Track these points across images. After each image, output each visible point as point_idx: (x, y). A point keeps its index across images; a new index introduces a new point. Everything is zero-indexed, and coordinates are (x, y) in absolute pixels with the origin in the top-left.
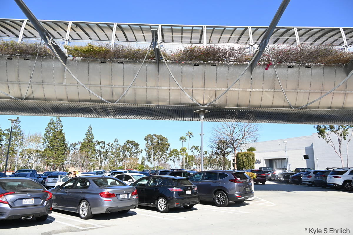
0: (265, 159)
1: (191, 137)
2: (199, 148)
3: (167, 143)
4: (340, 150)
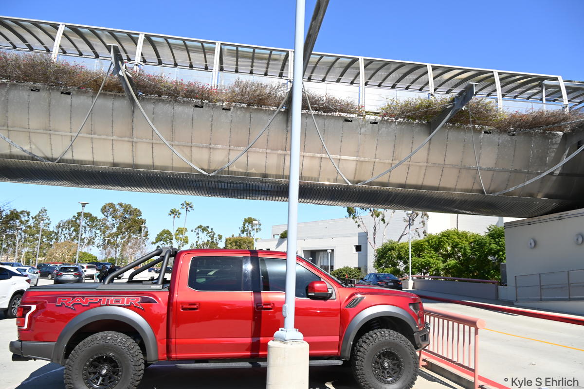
0: (304, 250)
3: (139, 218)
4: (374, 238)
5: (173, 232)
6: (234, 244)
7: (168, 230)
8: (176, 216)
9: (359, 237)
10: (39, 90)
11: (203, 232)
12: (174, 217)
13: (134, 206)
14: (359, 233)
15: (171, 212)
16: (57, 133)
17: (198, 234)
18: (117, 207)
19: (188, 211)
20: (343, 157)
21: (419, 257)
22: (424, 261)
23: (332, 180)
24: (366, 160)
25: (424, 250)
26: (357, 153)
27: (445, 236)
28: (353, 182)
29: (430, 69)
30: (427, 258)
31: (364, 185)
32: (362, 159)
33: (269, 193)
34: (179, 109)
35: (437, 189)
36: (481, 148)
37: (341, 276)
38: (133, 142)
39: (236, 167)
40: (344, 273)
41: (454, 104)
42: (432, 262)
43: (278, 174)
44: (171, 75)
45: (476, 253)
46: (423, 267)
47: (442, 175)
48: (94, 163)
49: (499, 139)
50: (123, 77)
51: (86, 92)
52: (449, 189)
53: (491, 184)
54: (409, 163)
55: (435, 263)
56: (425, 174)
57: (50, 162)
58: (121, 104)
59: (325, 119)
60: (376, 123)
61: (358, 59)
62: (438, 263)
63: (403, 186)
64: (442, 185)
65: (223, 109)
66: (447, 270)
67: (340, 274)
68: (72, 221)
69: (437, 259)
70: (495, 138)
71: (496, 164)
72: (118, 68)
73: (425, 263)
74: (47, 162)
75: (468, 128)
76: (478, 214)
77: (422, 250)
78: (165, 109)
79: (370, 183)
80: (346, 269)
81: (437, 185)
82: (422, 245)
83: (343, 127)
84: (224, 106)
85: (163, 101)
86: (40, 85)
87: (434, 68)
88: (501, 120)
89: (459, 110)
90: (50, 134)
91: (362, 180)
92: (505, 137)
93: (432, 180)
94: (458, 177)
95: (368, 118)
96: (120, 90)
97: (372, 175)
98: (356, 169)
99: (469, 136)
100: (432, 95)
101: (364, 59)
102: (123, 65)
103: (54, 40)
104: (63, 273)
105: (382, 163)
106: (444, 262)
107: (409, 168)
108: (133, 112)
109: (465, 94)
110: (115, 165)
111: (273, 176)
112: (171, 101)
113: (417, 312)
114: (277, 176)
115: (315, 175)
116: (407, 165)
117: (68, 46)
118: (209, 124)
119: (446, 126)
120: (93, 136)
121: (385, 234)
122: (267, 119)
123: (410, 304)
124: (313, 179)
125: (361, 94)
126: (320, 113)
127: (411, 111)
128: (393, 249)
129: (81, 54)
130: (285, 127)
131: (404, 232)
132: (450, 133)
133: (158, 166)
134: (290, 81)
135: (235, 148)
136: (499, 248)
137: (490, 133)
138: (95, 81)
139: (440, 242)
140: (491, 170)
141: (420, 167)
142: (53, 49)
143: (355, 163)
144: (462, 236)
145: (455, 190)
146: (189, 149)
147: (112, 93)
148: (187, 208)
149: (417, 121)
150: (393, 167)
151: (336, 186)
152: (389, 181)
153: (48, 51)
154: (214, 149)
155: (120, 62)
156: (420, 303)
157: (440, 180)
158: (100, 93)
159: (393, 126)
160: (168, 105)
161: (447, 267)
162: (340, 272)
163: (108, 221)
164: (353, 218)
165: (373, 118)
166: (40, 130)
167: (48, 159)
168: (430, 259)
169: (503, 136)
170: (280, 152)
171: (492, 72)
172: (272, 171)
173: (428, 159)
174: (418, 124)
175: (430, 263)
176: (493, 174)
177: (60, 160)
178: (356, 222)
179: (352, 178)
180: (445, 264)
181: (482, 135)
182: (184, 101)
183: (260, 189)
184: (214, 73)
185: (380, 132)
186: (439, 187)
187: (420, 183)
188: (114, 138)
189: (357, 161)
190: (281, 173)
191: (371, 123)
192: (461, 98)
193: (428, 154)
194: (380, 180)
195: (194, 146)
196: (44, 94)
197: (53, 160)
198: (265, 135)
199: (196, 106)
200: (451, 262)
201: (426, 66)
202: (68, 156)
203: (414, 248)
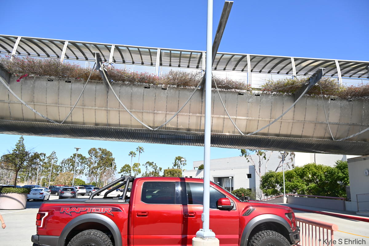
0: (214, 177)
1: (141, 153)
2: (154, 164)
3: (111, 157)
4: (260, 169)
5: (132, 166)
6: (169, 173)
7: (128, 165)
8: (133, 156)
9: (249, 168)
10: (53, 80)
11: (150, 166)
12: (132, 156)
13: (108, 150)
14: (249, 166)
15: (130, 153)
16: (62, 105)
17: (147, 167)
18: (98, 150)
19: (140, 153)
20: (238, 117)
21: (290, 182)
22: (293, 185)
23: (231, 132)
24: (254, 119)
25: (293, 177)
26: (247, 115)
27: (307, 168)
28: (245, 133)
29: (293, 60)
30: (295, 183)
31: (253, 135)
32: (250, 118)
33: (191, 141)
34: (135, 89)
35: (301, 137)
36: (329, 110)
37: (238, 194)
38: (107, 110)
39: (171, 125)
40: (241, 192)
41: (310, 82)
42: (299, 185)
43: (196, 128)
44: (130, 69)
45: (329, 179)
46: (293, 188)
47: (303, 128)
48: (84, 123)
49: (341, 104)
50: (102, 71)
51: (80, 81)
52: (309, 137)
53: (337, 133)
54: (281, 120)
55: (301, 186)
56: (292, 127)
57: (58, 124)
58: (101, 88)
59: (226, 94)
60: (259, 95)
61: (246, 56)
62: (303, 186)
63: (278, 135)
64: (304, 134)
65: (162, 89)
66: (310, 191)
67: (238, 193)
68: (70, 159)
69: (302, 183)
70: (339, 103)
71: (339, 120)
72: (99, 66)
73: (294, 186)
74: (56, 123)
75: (320, 97)
76: (329, 153)
77: (292, 177)
78: (127, 90)
79: (256, 134)
80: (242, 190)
81: (301, 135)
82: (292, 174)
83: (237, 98)
84: (163, 87)
85: (126, 85)
86: (53, 78)
87: (295, 60)
88: (342, 91)
89: (313, 86)
90: (59, 107)
91: (250, 131)
92: (345, 103)
93: (297, 131)
94: (315, 129)
95: (254, 92)
96: (100, 79)
97: (257, 128)
98: (247, 125)
99: (321, 102)
100: (295, 77)
101: (250, 56)
102: (102, 64)
103: (62, 50)
104: (65, 192)
105: (264, 120)
106: (307, 185)
107: (281, 124)
108: (108, 92)
109: (316, 75)
110: (96, 124)
111: (193, 130)
112: (130, 85)
113: (290, 219)
114: (196, 130)
115: (220, 129)
116: (280, 122)
117: (70, 54)
118: (154, 98)
119: (305, 96)
120: (84, 107)
121: (266, 166)
122: (190, 94)
123: (286, 214)
124: (219, 131)
125: (249, 77)
126: (222, 90)
127: (281, 87)
128: (273, 176)
129: (77, 58)
130: (201, 99)
131: (279, 165)
132: (308, 101)
133: (122, 125)
134: (204, 71)
135: (170, 113)
136: (344, 176)
137: (335, 100)
138: (86, 74)
139: (304, 172)
140: (337, 124)
141: (289, 122)
142: (61, 55)
143: (246, 121)
144: (319, 168)
145: (312, 137)
146: (141, 114)
147: (95, 81)
148: (140, 151)
149: (286, 93)
150: (270, 123)
151: (234, 136)
152: (268, 132)
153: (58, 57)
154: (157, 114)
155: (100, 62)
156: (292, 213)
157: (303, 131)
158: (89, 81)
159: (270, 97)
160: (128, 87)
161: (309, 189)
162: (238, 191)
163: (92, 159)
164: (245, 157)
165: (257, 92)
166: (53, 104)
167: (57, 121)
168: (298, 183)
169: (344, 102)
170: (198, 115)
171: (334, 61)
172: (193, 127)
173: (294, 118)
174: (286, 95)
175: (297, 186)
176: (338, 127)
177: (64, 122)
178: (247, 159)
179: (244, 131)
180: (308, 187)
181: (329, 101)
182: (138, 85)
183: (186, 138)
184: (156, 67)
185: (262, 101)
186: (302, 136)
187: (289, 133)
188: (97, 108)
189: (247, 119)
190: (199, 128)
191: (255, 95)
192: (314, 78)
193: (294, 114)
194: (262, 131)
195: (144, 112)
196: (55, 83)
197: (60, 122)
198: (188, 104)
199: (146, 88)
200: (312, 185)
201: (290, 58)
202: (69, 120)
203: (286, 176)
